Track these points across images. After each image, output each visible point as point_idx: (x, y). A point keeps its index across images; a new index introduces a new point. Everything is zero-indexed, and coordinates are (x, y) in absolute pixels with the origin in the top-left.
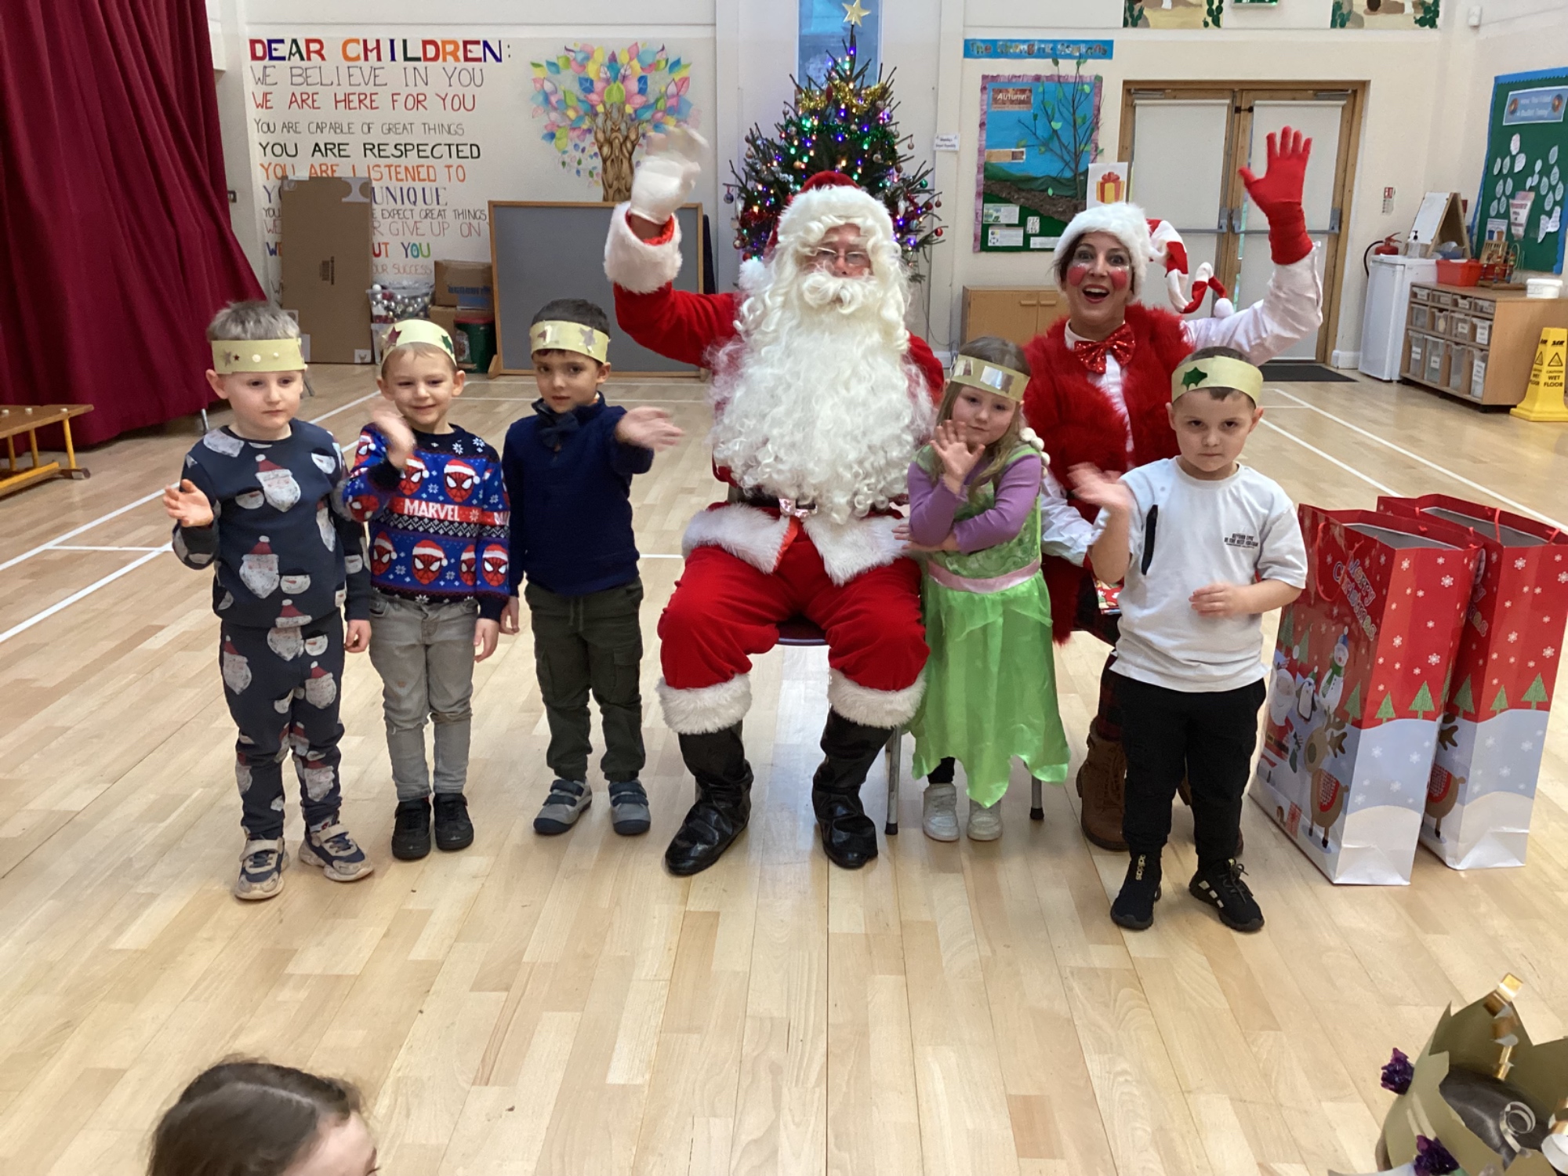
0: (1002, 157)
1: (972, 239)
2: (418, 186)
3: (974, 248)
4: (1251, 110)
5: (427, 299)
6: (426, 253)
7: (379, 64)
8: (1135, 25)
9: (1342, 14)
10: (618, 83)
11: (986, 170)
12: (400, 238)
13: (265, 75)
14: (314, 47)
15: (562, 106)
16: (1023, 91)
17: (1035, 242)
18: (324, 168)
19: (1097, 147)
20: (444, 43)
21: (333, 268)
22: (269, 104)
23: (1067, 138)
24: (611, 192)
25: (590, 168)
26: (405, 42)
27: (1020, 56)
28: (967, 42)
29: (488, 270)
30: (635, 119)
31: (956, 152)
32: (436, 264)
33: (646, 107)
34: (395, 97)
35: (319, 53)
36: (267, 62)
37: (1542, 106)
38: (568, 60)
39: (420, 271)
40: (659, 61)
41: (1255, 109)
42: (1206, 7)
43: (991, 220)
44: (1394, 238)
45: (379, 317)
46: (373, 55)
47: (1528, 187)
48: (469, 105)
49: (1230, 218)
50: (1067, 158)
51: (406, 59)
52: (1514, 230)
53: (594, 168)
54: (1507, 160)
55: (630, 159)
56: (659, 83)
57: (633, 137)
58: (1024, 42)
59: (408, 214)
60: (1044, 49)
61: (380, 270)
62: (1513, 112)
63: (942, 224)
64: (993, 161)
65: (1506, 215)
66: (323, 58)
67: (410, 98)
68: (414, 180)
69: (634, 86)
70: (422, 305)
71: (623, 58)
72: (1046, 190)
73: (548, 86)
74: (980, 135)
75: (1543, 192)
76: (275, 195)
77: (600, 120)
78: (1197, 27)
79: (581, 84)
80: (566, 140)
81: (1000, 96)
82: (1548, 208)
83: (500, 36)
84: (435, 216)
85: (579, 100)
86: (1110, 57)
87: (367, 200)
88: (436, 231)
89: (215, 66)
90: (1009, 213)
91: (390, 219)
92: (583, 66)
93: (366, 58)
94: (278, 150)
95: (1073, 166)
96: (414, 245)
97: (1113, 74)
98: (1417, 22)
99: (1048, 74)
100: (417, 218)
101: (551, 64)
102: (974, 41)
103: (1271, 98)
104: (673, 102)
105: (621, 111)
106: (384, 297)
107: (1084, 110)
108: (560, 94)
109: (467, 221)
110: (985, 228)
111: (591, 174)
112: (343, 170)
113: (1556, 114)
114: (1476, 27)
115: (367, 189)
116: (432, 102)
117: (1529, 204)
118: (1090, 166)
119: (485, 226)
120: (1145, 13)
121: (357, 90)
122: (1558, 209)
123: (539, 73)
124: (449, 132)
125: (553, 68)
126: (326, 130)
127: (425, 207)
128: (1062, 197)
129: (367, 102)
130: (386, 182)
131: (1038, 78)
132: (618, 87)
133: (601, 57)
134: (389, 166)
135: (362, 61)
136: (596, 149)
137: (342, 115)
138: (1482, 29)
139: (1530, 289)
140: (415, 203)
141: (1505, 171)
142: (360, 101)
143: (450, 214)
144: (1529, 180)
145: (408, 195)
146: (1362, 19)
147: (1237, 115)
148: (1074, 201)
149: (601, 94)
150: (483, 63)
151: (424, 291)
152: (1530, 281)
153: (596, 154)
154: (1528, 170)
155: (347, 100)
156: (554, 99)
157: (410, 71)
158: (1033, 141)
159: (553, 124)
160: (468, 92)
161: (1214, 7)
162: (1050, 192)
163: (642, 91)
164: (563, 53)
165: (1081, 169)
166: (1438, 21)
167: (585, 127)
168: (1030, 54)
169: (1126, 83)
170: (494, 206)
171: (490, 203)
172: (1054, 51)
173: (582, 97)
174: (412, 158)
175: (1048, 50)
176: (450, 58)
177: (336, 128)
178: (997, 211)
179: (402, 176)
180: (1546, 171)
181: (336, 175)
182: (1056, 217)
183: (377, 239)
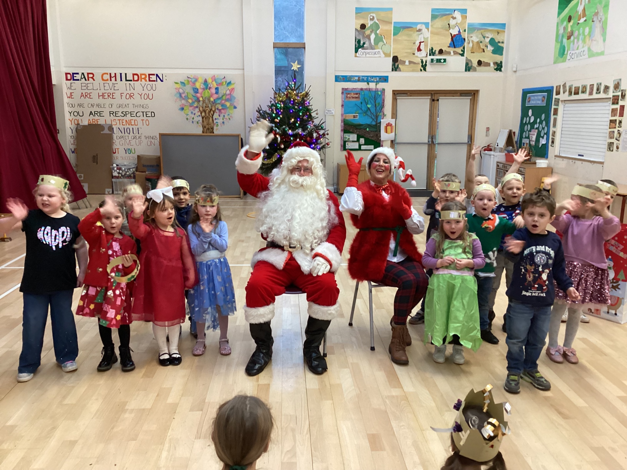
0: (350, 117)
1: (340, 146)
2: (131, 127)
3: (341, 149)
4: (438, 100)
5: (134, 169)
6: (133, 152)
7: (116, 82)
8: (396, 70)
9: (469, 67)
10: (208, 90)
11: (344, 122)
12: (124, 147)
13: (71, 86)
14: (91, 76)
15: (186, 98)
16: (357, 94)
17: (363, 147)
18: (94, 121)
19: (384, 114)
20: (141, 75)
21: (97, 158)
22: (72, 97)
23: (373, 110)
24: (205, 129)
25: (197, 120)
26: (126, 74)
27: (355, 81)
28: (336, 76)
29: (159, 158)
30: (214, 103)
31: (333, 115)
32: (138, 156)
33: (218, 98)
34: (122, 95)
35: (92, 78)
36: (72, 81)
37: (539, 100)
38: (188, 81)
39: (131, 158)
40: (223, 82)
41: (440, 100)
42: (421, 64)
43: (347, 140)
44: (491, 145)
45: (115, 176)
46: (113, 79)
47: (535, 128)
48: (151, 97)
49: (432, 139)
50: (373, 117)
51: (126, 80)
52: (531, 143)
53: (199, 121)
54: (528, 118)
55: (212, 117)
56: (223, 90)
57: (213, 109)
58: (356, 76)
59: (127, 138)
60: (364, 79)
61: (116, 158)
62: (529, 101)
63: (329, 141)
64: (347, 118)
65: (528, 138)
66: (94, 80)
67: (128, 95)
68: (129, 125)
69: (214, 91)
70: (132, 172)
71: (209, 81)
72: (366, 129)
73: (181, 91)
74: (342, 109)
75: (540, 130)
76: (74, 131)
77: (201, 103)
78: (417, 71)
79: (194, 90)
80: (188, 110)
81: (349, 96)
82: (542, 135)
83: (163, 72)
84: (137, 138)
85: (193, 96)
86: (388, 82)
87: (111, 133)
88: (138, 144)
89: (53, 83)
90: (353, 137)
91: (120, 140)
92: (194, 83)
93: (111, 80)
94: (76, 114)
95: (375, 120)
96: (129, 149)
97: (388, 88)
98: (495, 69)
99: (365, 87)
100: (130, 139)
101: (182, 83)
102: (339, 76)
103: (445, 96)
104: (228, 97)
105: (209, 100)
106: (117, 169)
107: (379, 100)
108: (186, 94)
109: (150, 140)
110: (345, 142)
111: (198, 123)
112: (101, 121)
113: (543, 103)
114: (515, 72)
115: (111, 128)
116: (136, 96)
117: (536, 134)
118: (382, 120)
119: (157, 142)
120: (400, 66)
121: (107, 92)
122: (545, 136)
123: (178, 86)
124: (143, 107)
125: (183, 84)
126: (95, 107)
127: (133, 135)
128: (372, 131)
129: (111, 96)
130: (118, 126)
131: (362, 89)
132: (208, 91)
133: (201, 80)
134: (119, 120)
135: (109, 82)
136: (199, 114)
137: (101, 101)
138: (517, 72)
139: (537, 164)
140: (129, 133)
141: (527, 122)
142: (108, 96)
143: (143, 137)
144: (535, 125)
145: (126, 131)
146: (475, 68)
147: (433, 102)
148: (376, 133)
149: (201, 94)
150: (156, 82)
151: (133, 166)
152: (537, 161)
153: (199, 116)
154: (535, 122)
155: (103, 96)
156: (183, 95)
157: (128, 85)
158: (360, 111)
159: (183, 104)
160: (150, 93)
161: (424, 64)
162: (368, 129)
163: (217, 93)
164: (187, 79)
165: (378, 122)
166: (502, 69)
167: (195, 106)
168: (359, 80)
169: (393, 91)
170: (162, 135)
171: (159, 134)
172: (367, 79)
173: (194, 95)
174: (128, 117)
175: (365, 79)
176: (143, 80)
177: (98, 105)
178: (349, 136)
179: (124, 123)
180: (541, 122)
181: (98, 123)
182: (370, 138)
183: (115, 147)
